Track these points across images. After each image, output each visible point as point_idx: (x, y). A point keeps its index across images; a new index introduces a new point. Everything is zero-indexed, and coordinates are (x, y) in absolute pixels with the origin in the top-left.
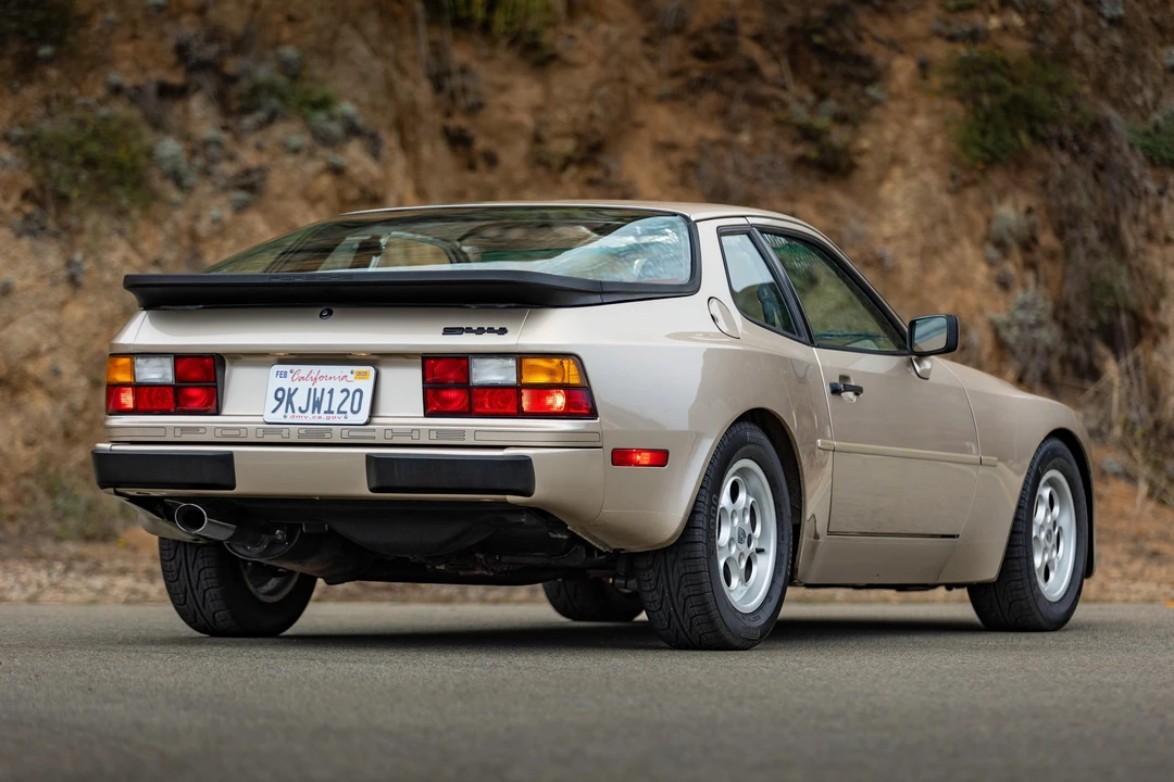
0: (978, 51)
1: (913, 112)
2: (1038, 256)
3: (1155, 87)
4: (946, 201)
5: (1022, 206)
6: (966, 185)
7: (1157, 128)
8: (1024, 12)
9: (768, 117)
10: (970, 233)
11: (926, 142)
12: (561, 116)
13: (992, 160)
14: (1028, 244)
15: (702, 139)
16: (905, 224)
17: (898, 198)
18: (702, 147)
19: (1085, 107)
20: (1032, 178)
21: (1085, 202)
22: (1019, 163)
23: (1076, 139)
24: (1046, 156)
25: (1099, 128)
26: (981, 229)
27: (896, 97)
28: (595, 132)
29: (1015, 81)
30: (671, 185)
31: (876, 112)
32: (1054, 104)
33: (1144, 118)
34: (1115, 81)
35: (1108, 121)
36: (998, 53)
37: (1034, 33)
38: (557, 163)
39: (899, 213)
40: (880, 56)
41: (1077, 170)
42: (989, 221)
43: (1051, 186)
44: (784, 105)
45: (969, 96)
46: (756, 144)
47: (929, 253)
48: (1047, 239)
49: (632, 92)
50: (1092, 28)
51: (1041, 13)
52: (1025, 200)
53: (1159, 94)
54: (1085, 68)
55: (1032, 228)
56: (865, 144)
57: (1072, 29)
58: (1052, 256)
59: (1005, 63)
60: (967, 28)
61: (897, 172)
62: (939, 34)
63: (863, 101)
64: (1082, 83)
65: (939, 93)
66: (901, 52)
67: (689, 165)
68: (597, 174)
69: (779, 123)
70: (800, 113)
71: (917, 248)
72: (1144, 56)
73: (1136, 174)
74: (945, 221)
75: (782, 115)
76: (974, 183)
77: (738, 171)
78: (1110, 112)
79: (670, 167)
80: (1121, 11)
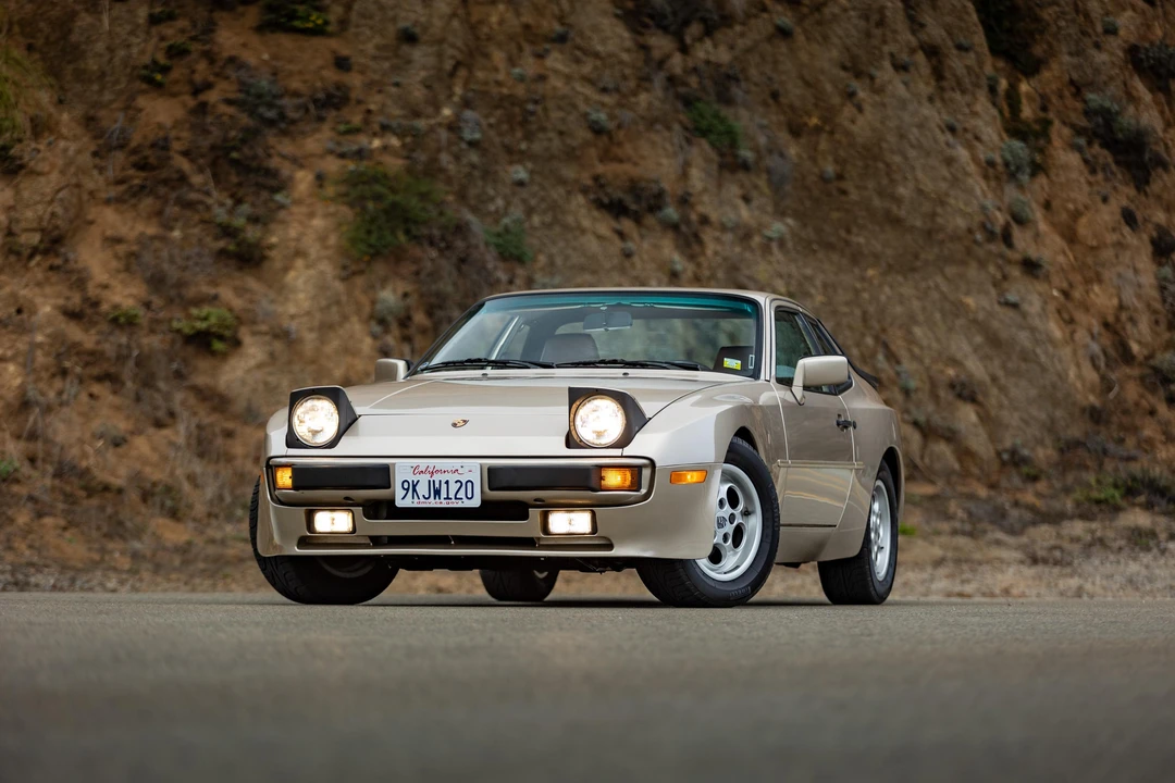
0: (364, 165)
1: (311, 215)
2: (412, 331)
3: (505, 198)
4: (339, 286)
5: (400, 291)
6: (354, 273)
7: (507, 230)
8: (401, 135)
9: (196, 218)
10: (358, 311)
11: (322, 239)
12: (29, 214)
13: (376, 254)
14: (405, 321)
15: (142, 234)
16: (306, 305)
17: (300, 283)
18: (143, 241)
19: (449, 212)
20: (407, 268)
21: (449, 289)
22: (398, 256)
23: (443, 238)
24: (417, 252)
25: (461, 229)
26: (367, 309)
27: (298, 202)
28: (57, 227)
29: (394, 191)
30: (118, 271)
31: (282, 214)
32: (424, 209)
33: (497, 221)
34: (473, 192)
35: (467, 224)
36: (380, 169)
37: (408, 152)
38: (26, 252)
39: (301, 296)
40: (286, 170)
41: (444, 263)
42: (373, 303)
43: (423, 276)
44: (208, 208)
45: (357, 203)
46: (185, 238)
47: (326, 328)
48: (419, 318)
49: (85, 197)
50: (455, 149)
51: (414, 136)
52: (402, 287)
53: (508, 204)
54: (449, 181)
55: (408, 309)
56: (274, 240)
57: (439, 150)
58: (423, 331)
59: (385, 176)
60: (355, 148)
61: (299, 263)
62: (331, 152)
63: (272, 205)
64: (447, 193)
65: (332, 200)
66: (302, 167)
67: (132, 255)
68: (58, 261)
69: (203, 221)
70: (221, 215)
71: (316, 323)
72: (496, 172)
73: (490, 266)
74: (338, 303)
75: (207, 216)
76: (361, 272)
77: (172, 261)
78: (469, 217)
79: (116, 256)
80: (477, 136)
